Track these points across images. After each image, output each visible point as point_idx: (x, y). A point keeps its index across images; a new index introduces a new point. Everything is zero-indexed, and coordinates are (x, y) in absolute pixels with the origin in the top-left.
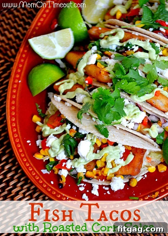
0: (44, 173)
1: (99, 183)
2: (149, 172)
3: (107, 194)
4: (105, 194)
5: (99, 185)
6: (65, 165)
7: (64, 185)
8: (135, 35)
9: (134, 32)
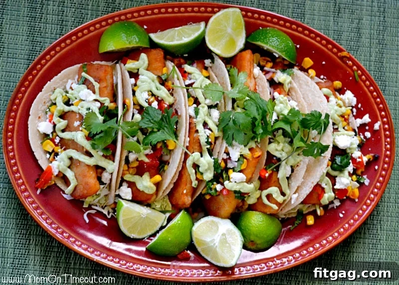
0: (369, 181)
1: (353, 121)
2: (317, 76)
3: (361, 107)
4: (362, 109)
5: (355, 119)
6: (359, 158)
7: (373, 155)
8: (189, 141)
9: (186, 143)
